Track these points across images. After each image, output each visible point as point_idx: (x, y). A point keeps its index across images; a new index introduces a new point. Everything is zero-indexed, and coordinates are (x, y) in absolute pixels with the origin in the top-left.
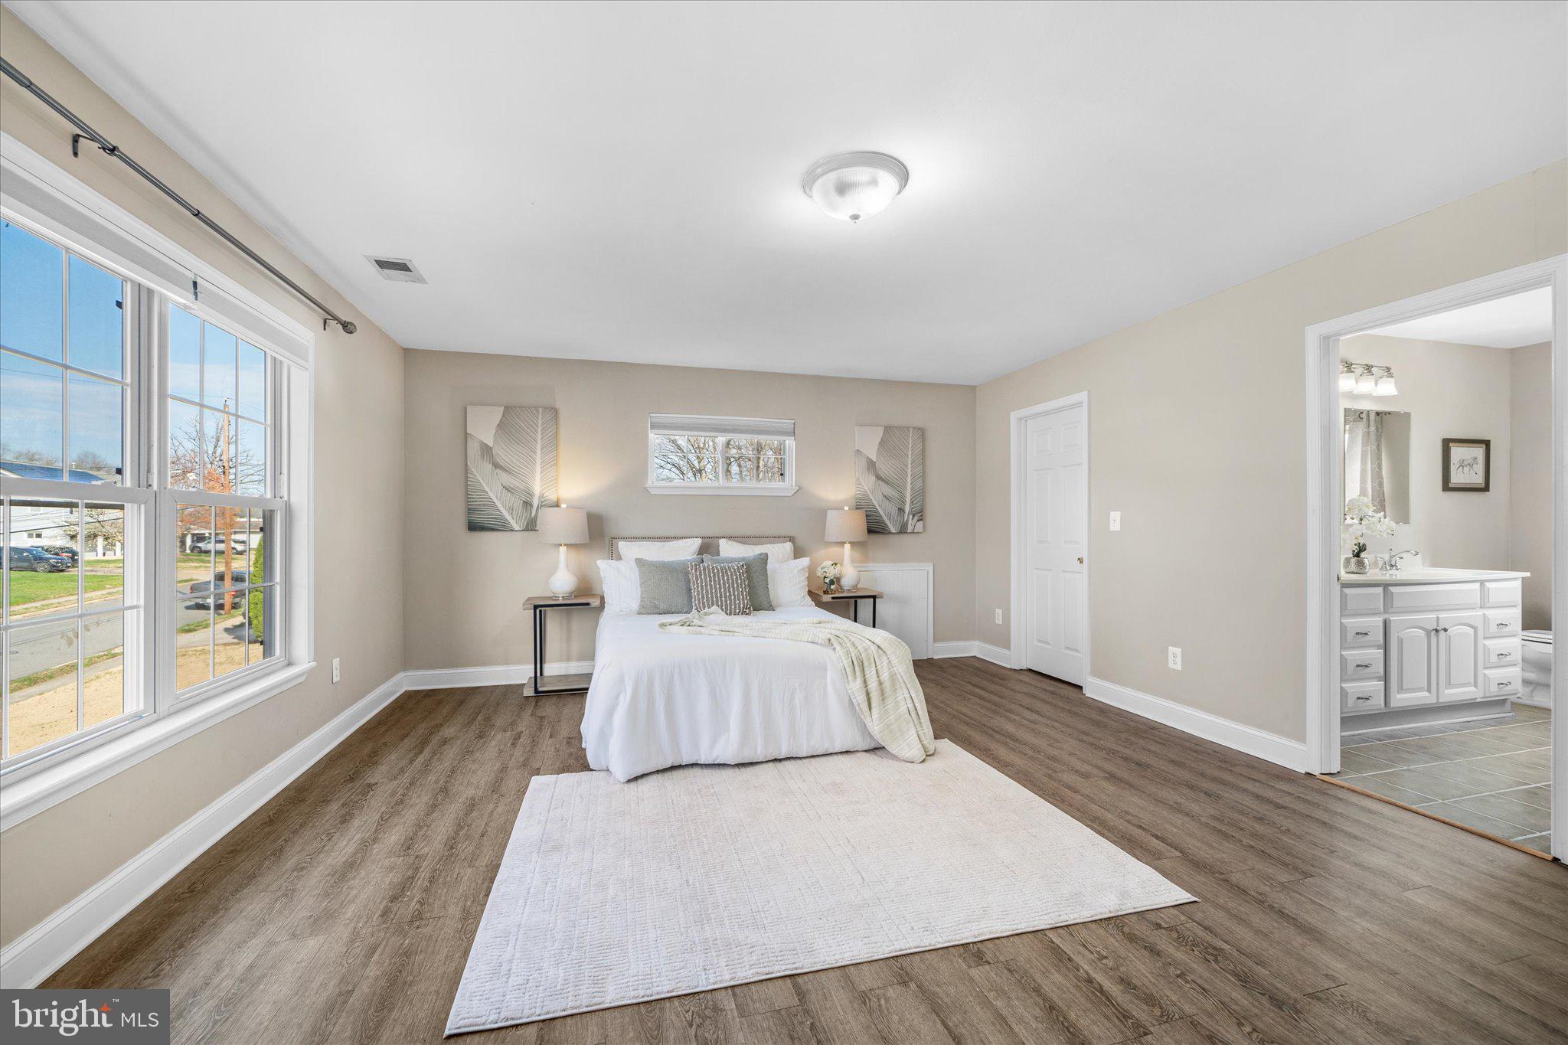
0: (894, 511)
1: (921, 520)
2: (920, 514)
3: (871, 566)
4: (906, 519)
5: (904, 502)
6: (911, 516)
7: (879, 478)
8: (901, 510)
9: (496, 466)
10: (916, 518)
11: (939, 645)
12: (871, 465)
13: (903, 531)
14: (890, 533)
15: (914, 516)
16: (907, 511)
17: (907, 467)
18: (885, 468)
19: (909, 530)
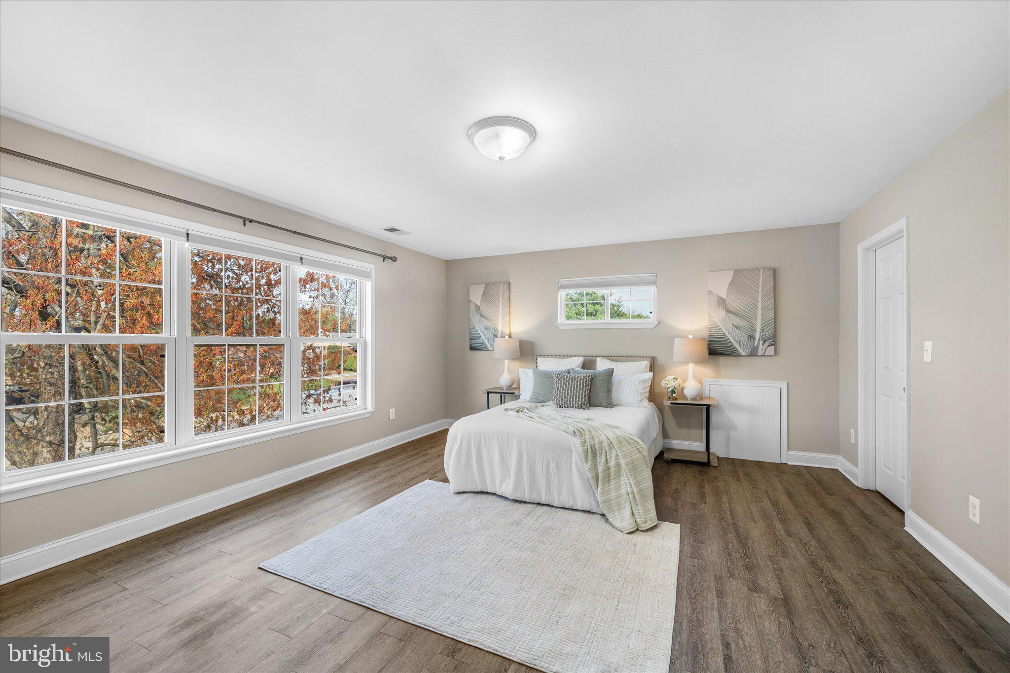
0: (745, 338)
1: (773, 345)
2: (773, 340)
3: (723, 381)
4: (756, 344)
5: (754, 331)
6: (761, 342)
7: (728, 311)
8: (751, 337)
9: (482, 316)
10: (767, 343)
11: (791, 453)
12: (722, 302)
13: (753, 353)
14: (740, 356)
15: (764, 342)
16: (757, 336)
17: (757, 301)
18: (734, 303)
19: (760, 352)
